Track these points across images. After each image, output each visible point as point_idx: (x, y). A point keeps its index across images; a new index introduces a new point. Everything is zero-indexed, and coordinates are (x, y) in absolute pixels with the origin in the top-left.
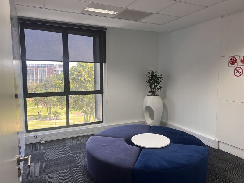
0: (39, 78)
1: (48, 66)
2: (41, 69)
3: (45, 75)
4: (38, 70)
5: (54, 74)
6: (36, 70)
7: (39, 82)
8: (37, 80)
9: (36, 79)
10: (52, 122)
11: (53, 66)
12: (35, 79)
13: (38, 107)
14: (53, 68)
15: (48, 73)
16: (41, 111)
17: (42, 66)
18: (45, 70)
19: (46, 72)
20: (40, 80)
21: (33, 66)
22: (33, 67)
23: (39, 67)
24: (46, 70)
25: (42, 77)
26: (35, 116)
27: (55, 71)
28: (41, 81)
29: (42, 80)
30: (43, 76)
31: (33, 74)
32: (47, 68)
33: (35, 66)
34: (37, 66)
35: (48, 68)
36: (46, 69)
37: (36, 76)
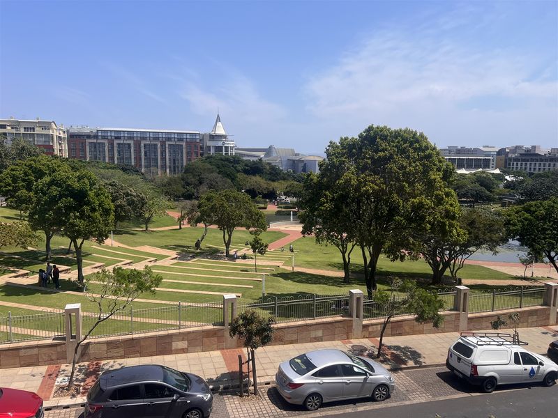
0: (168, 164)
1: (188, 137)
2: (172, 143)
3: (182, 156)
4: (167, 146)
5: (199, 154)
6: (163, 144)
7: (168, 171)
8: (164, 167)
9: (161, 166)
10: (236, 264)
11: (198, 137)
12: (159, 164)
13: (180, 228)
14: (198, 141)
15: (188, 153)
16: (203, 238)
17: (176, 136)
18: (182, 146)
19: (184, 151)
20: (170, 167)
21: (157, 136)
22: (156, 139)
23: (169, 139)
24: (184, 146)
25: (174, 160)
26: (188, 247)
27: (202, 148)
28: (172, 169)
29: (174, 167)
30: (178, 159)
31: (156, 153)
32: (186, 142)
33: (160, 136)
34: (164, 136)
35: (188, 140)
36: (184, 144)
37: (163, 159)
